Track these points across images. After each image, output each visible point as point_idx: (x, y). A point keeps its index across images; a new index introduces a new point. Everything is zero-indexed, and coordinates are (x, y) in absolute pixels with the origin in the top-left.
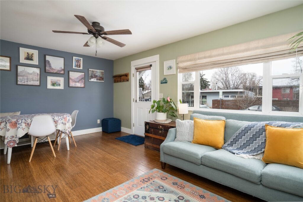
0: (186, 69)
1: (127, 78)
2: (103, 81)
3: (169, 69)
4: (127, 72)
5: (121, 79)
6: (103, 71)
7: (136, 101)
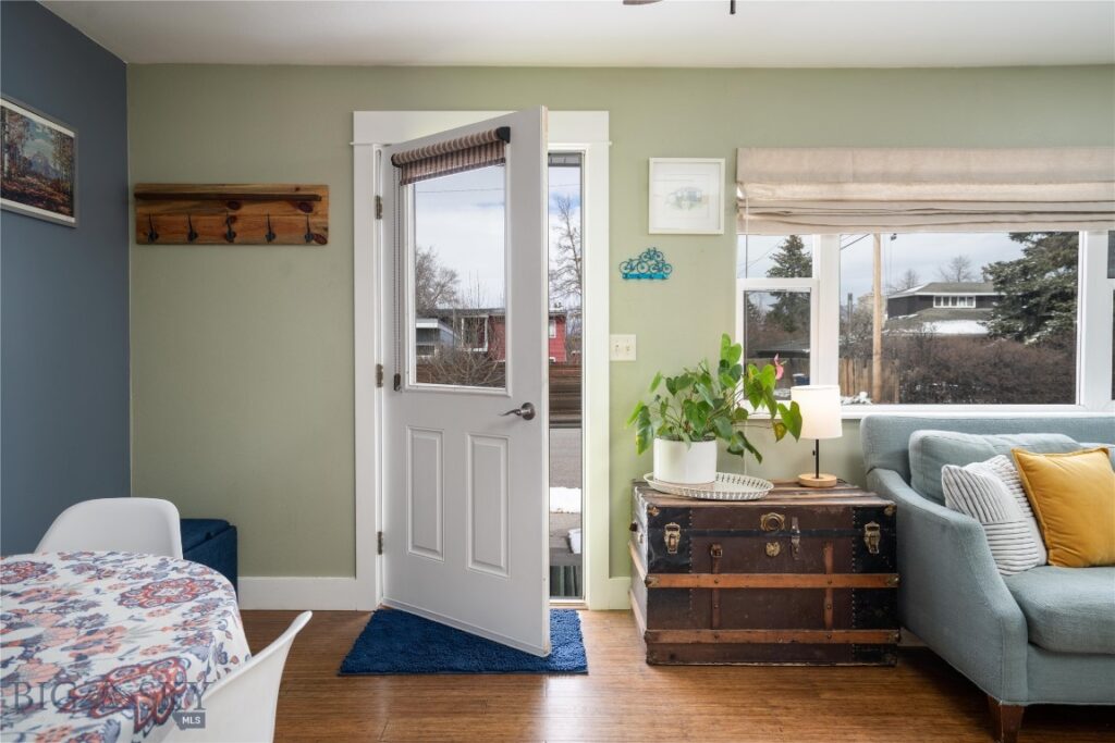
0: (787, 214)
1: (313, 220)
2: (72, 220)
3: (686, 203)
4: (317, 181)
5: (233, 219)
6: (71, 134)
7: (398, 381)
